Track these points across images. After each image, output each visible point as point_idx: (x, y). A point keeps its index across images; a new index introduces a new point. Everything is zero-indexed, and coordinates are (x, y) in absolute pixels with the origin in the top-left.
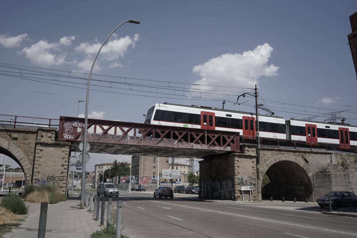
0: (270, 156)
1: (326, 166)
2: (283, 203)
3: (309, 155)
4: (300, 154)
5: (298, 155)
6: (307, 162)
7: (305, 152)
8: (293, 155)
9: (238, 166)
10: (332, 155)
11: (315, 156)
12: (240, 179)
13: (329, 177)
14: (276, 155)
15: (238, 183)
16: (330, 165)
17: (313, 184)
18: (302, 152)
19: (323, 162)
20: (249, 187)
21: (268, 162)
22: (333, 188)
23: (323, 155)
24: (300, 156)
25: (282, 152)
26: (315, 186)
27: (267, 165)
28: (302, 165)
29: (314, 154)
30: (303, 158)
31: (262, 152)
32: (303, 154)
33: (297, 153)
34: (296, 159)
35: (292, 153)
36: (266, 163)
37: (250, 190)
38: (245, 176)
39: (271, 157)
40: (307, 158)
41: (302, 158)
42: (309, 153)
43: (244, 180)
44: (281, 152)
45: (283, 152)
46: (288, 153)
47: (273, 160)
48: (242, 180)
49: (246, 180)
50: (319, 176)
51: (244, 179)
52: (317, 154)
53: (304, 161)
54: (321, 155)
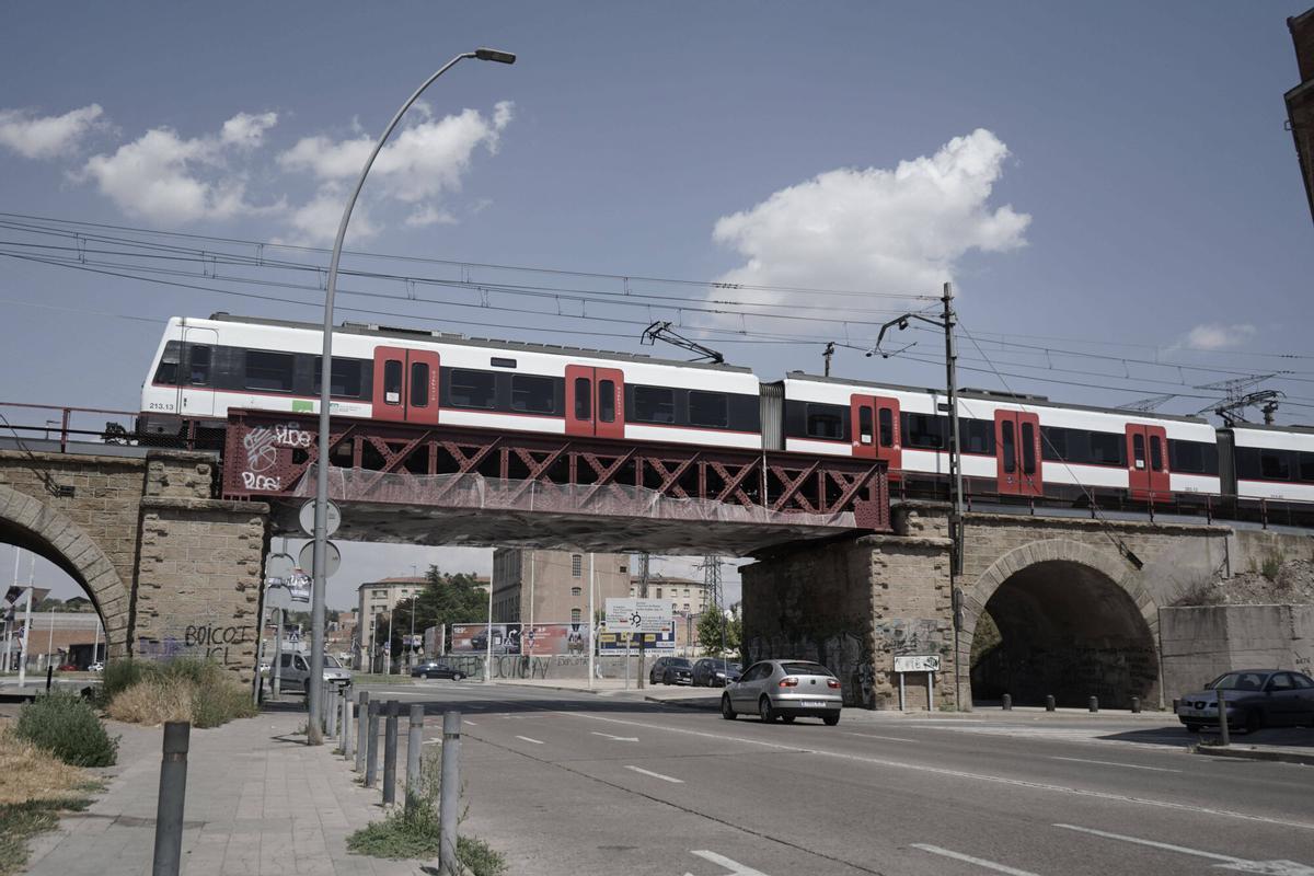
0: (1000, 543)
1: (1207, 578)
2: (1051, 714)
3: (1146, 541)
4: (1112, 534)
5: (1102, 540)
6: (1138, 564)
7: (1129, 529)
8: (1084, 541)
9: (885, 582)
10: (1229, 538)
11: (1167, 543)
12: (893, 631)
13: (1219, 619)
14: (1023, 542)
15: (884, 647)
16: (1221, 576)
17: (1157, 645)
18: (1119, 528)
19: (1195, 565)
20: (926, 658)
21: (992, 568)
22: (1231, 658)
23: (1195, 538)
24: (1110, 542)
25: (1044, 531)
26: (1165, 654)
27: (990, 577)
28: (1117, 577)
29: (1163, 536)
30: (1121, 549)
31: (972, 531)
32: (1123, 534)
33: (1102, 534)
34: (1095, 554)
35: (1080, 532)
36: (986, 571)
37: (929, 669)
38: (911, 620)
39: (1003, 550)
40: (1136, 552)
41: (1117, 550)
42: (1143, 530)
43: (907, 633)
44: (1039, 530)
45: (1050, 530)
46: (1066, 531)
47: (1013, 560)
48: (899, 633)
49: (915, 635)
50: (1181, 616)
51: (905, 630)
52: (1173, 535)
53: (1128, 561)
54: (1189, 537)
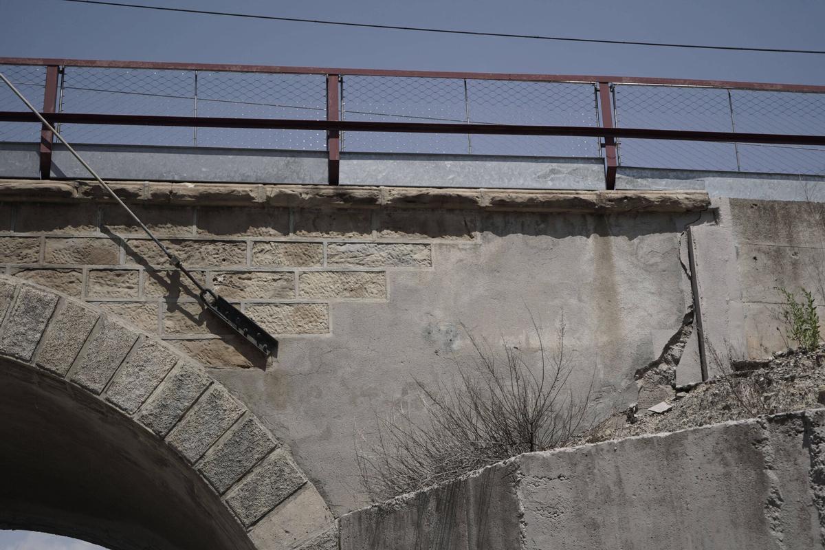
1: (600, 390)
3: (306, 256)
5: (84, 255)
10: (699, 231)
11: (400, 260)
16: (668, 379)
23: (545, 240)
24: (124, 262)
29: (390, 236)
30: (173, 285)
32: (192, 232)
41: (158, 295)
52: (440, 231)
53: (205, 334)
54: (516, 239)
